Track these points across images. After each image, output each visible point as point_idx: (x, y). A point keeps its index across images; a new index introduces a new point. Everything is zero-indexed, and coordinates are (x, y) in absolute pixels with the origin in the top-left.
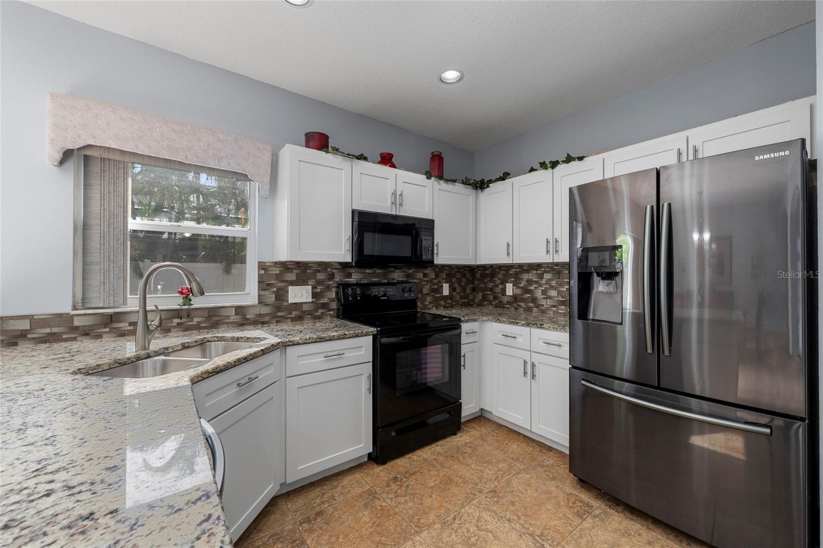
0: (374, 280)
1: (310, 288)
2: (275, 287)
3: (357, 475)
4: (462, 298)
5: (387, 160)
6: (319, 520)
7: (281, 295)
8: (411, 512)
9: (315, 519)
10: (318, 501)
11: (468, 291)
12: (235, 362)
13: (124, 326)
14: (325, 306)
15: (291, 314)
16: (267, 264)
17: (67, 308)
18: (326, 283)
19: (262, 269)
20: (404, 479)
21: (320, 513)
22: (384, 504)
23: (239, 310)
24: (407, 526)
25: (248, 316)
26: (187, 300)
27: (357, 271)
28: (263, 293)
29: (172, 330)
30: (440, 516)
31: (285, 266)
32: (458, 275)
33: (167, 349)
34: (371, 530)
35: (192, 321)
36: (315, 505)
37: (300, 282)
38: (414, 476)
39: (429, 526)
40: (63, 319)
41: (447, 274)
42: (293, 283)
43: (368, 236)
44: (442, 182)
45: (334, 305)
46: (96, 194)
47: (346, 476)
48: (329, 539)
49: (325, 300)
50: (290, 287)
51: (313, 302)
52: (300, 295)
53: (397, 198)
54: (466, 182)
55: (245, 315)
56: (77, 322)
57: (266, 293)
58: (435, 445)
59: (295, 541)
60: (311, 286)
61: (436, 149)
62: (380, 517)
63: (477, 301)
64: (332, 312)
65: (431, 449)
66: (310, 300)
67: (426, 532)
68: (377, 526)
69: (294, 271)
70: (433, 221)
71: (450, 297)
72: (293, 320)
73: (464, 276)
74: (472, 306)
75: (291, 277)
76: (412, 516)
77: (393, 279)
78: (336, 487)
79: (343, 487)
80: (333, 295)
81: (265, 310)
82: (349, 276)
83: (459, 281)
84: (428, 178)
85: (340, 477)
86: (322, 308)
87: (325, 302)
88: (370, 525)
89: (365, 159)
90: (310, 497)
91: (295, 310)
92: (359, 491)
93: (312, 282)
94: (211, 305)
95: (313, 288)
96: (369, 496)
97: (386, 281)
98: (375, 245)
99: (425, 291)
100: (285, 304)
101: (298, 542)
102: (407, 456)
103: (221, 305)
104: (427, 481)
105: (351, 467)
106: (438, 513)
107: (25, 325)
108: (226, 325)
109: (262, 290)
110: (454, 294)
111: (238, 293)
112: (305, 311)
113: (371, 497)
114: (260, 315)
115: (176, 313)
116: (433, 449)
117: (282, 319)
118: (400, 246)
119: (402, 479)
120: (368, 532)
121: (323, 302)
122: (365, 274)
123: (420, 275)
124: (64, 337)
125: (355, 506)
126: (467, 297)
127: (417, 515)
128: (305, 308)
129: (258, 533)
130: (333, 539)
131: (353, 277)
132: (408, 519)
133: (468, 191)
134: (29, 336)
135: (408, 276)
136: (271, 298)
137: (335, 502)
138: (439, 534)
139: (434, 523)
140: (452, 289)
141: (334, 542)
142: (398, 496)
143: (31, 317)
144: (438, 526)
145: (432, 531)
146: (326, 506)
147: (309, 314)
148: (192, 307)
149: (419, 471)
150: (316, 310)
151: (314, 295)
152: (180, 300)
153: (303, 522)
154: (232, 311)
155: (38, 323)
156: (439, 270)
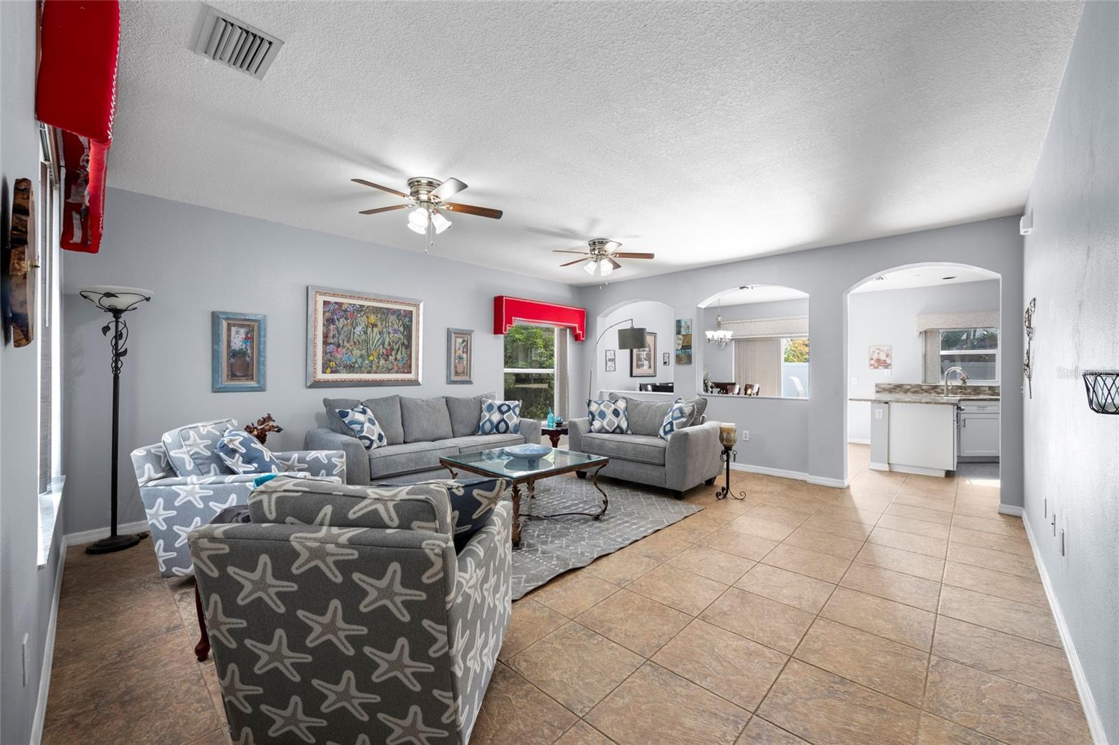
13: (939, 390)
17: (920, 383)
23: (992, 388)
26: (965, 382)
40: (919, 386)
46: (929, 343)
55: (994, 390)
56: (924, 388)
94: (976, 385)
103: (982, 385)
107: (909, 387)
111: (991, 380)
115: (960, 387)
124: (920, 392)
134: (912, 391)
143: (910, 385)
148: (967, 385)
152: (962, 382)
154: (987, 388)
155: (913, 386)
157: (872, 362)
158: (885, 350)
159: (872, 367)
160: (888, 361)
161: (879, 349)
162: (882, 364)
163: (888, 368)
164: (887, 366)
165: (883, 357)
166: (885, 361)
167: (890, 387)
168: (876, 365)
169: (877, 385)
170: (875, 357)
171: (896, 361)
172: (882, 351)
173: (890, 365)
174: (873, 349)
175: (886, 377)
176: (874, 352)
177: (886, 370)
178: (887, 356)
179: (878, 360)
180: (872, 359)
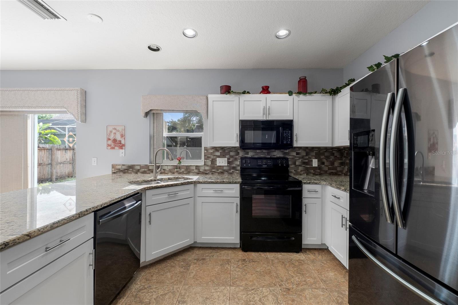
0: (261, 156)
1: (226, 159)
2: (210, 158)
3: (230, 252)
4: (329, 169)
5: (266, 90)
6: (202, 261)
7: (213, 161)
8: (236, 276)
9: (200, 260)
10: (207, 255)
11: (336, 164)
12: (166, 185)
14: (234, 168)
15: (218, 171)
16: (208, 148)
17: (148, 163)
18: (235, 157)
19: (206, 150)
20: (248, 262)
21: (204, 259)
22: (229, 268)
23: (197, 167)
24: (229, 281)
25: (201, 170)
26: (180, 162)
27: (251, 151)
28: (206, 160)
29: (175, 173)
30: (247, 285)
31: (216, 149)
32: (327, 154)
33: (162, 179)
34: (214, 274)
35: (181, 170)
36: (205, 255)
37: (222, 156)
38: (253, 263)
39: (238, 286)
40: (147, 166)
41: (316, 153)
42: (219, 157)
43: (247, 133)
44: (301, 96)
45: (239, 168)
47: (225, 250)
48: (198, 270)
49: (234, 165)
50: (217, 158)
51: (228, 166)
52: (222, 162)
53: (267, 110)
54: (324, 92)
55: (199, 170)
56: (150, 168)
57: (208, 160)
58: (280, 253)
59: (188, 264)
60: (227, 158)
61: (302, 75)
62: (222, 272)
63: (344, 172)
64: (238, 172)
65: (275, 254)
66: (226, 165)
67: (234, 287)
68: (218, 274)
69: (220, 151)
70: (292, 121)
71: (319, 168)
72: (219, 173)
73: (333, 154)
74: (339, 175)
75: (218, 154)
76: (235, 278)
77: (274, 156)
78: (218, 253)
79: (220, 254)
80: (238, 163)
81: (207, 168)
82: (247, 153)
83: (327, 158)
84: (290, 95)
85: (223, 250)
86: (233, 169)
87: (234, 166)
88: (216, 272)
89: (248, 93)
90: (206, 252)
91: (220, 169)
92: (225, 258)
93: (228, 156)
94: (187, 165)
95: (228, 159)
96: (227, 262)
97: (269, 157)
98: (251, 137)
99: (298, 163)
100: (215, 166)
101: (188, 265)
102: (260, 253)
103: (190, 165)
104: (257, 268)
105: (230, 248)
106: (248, 283)
107: (138, 168)
108: (192, 173)
109: (206, 159)
110: (323, 166)
111: (199, 160)
112: (225, 170)
113: (226, 262)
114: (205, 170)
115: (176, 167)
116: (276, 255)
117: (214, 172)
119: (247, 262)
120: (212, 275)
121: (233, 166)
122: (257, 153)
124: (147, 172)
125: (218, 262)
126: (335, 169)
127: (237, 279)
128: (225, 168)
129: (181, 256)
130: (199, 270)
131: (249, 154)
132: (233, 278)
134: (140, 171)
136: (209, 163)
137: (212, 258)
138: (239, 291)
139: (242, 286)
140: (321, 163)
141: (198, 271)
142: (238, 267)
143: (140, 165)
144: (242, 288)
145: (237, 288)
146: (208, 258)
147: (226, 172)
148: (181, 165)
149: (258, 262)
150: (230, 170)
151: (229, 163)
152: (178, 162)
153: (196, 260)
154: (194, 168)
155: (142, 167)
156: (309, 150)
157: (110, 142)
158: (121, 130)
159: (109, 147)
160: (123, 142)
161: (115, 129)
162: (117, 144)
163: (122, 149)
164: (122, 146)
165: (118, 138)
166: (120, 141)
167: (124, 167)
168: (113, 145)
169: (113, 166)
170: (112, 137)
171: (129, 142)
172: (118, 131)
173: (124, 145)
174: (110, 129)
175: (120, 157)
176: (111, 132)
177: (121, 151)
178: (122, 136)
179: (115, 141)
180: (109, 139)
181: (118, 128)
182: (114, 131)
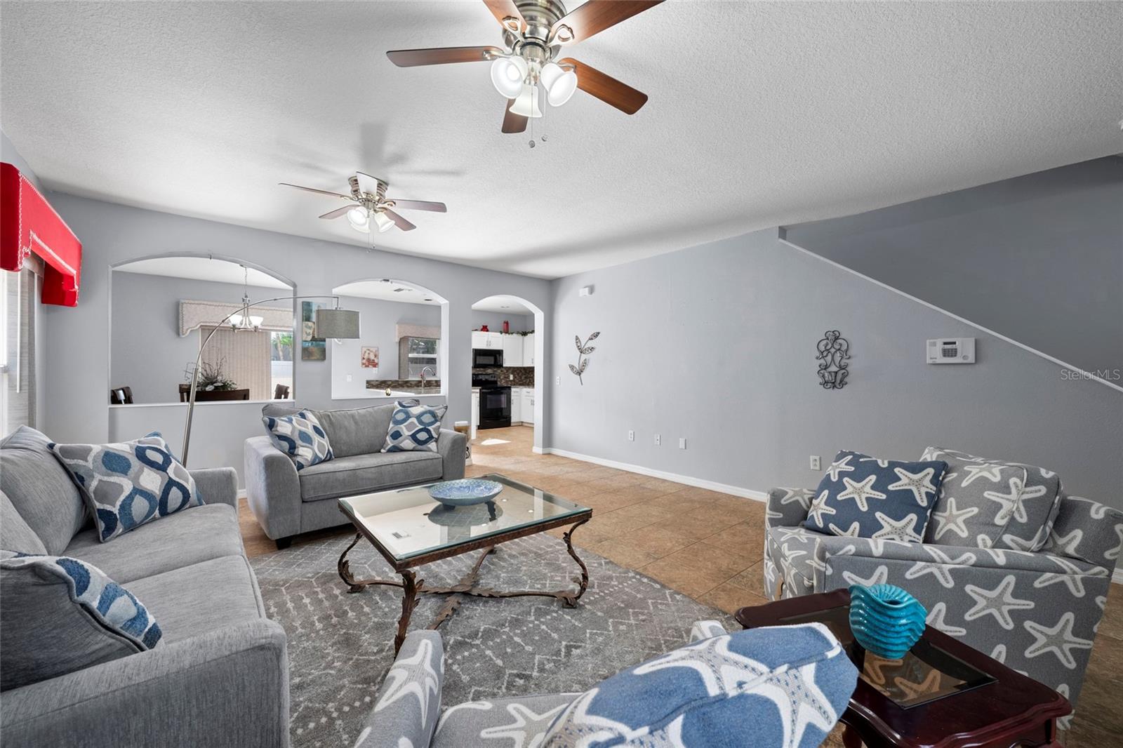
0: (480, 372)
4: (519, 381)
5: (485, 329)
11: (523, 378)
13: (409, 385)
17: (397, 379)
32: (518, 371)
41: (512, 371)
43: (478, 357)
44: (507, 335)
53: (489, 343)
54: (518, 333)
56: (400, 383)
61: (506, 322)
63: (527, 383)
70: (502, 351)
71: (514, 380)
73: (521, 371)
77: (488, 372)
83: (518, 374)
84: (501, 333)
97: (485, 373)
98: (481, 360)
99: (502, 378)
107: (390, 383)
110: (516, 379)
118: (490, 360)
122: (477, 370)
123: (499, 371)
124: (397, 386)
126: (522, 381)
133: (520, 337)
134: (391, 386)
135: (494, 371)
140: (515, 377)
154: (434, 382)
155: (393, 382)
156: (508, 369)
157: (364, 361)
158: (374, 351)
159: (364, 366)
160: (376, 361)
161: (369, 350)
162: (371, 363)
164: (375, 365)
165: (372, 357)
166: (374, 360)
167: (377, 383)
168: (367, 364)
169: (367, 381)
170: (366, 356)
171: (382, 361)
172: (372, 351)
173: (377, 364)
174: (364, 349)
175: (374, 374)
176: (365, 352)
177: (374, 368)
178: (376, 356)
179: (369, 360)
180: (364, 358)
181: (371, 349)
182: (368, 352)
